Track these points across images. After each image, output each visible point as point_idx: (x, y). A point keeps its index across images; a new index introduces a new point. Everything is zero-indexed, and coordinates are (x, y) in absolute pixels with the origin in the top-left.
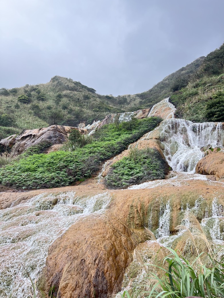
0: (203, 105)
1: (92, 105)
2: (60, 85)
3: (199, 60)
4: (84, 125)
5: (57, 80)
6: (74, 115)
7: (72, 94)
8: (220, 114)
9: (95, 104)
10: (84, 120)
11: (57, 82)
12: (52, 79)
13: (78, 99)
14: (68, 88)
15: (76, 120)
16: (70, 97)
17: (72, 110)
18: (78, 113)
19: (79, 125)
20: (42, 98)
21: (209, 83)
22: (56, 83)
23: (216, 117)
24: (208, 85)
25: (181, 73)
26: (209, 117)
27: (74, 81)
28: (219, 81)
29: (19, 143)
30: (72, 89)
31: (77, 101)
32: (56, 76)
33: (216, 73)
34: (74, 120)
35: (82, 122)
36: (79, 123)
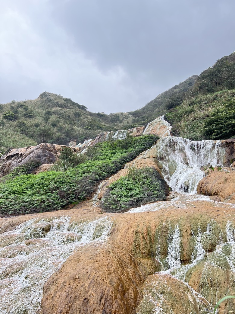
0: (200, 123)
1: (83, 123)
2: (49, 101)
3: (192, 79)
4: (74, 143)
5: (46, 96)
6: (64, 133)
7: (62, 111)
8: (219, 132)
9: (87, 122)
10: (75, 139)
11: (46, 98)
12: (41, 95)
13: (69, 116)
14: (57, 105)
15: (66, 139)
16: (60, 114)
17: (62, 128)
18: (68, 131)
19: (70, 143)
20: (30, 114)
21: (204, 101)
22: (45, 99)
23: (214, 135)
24: (204, 102)
25: (174, 91)
26: (207, 135)
27: (64, 97)
28: (215, 99)
29: (4, 163)
30: (62, 106)
31: (68, 119)
32: (45, 92)
33: (211, 91)
34: (64, 139)
35: (72, 141)
36: (70, 142)
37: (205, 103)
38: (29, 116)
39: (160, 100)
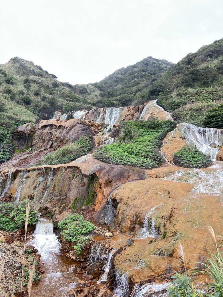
1: (62, 93)
2: (24, 68)
3: (148, 60)
4: (60, 113)
5: (18, 62)
6: (48, 102)
7: (41, 80)
9: (65, 93)
10: (59, 109)
11: (19, 64)
12: (11, 60)
13: (48, 86)
14: (33, 73)
15: (51, 108)
16: (39, 83)
17: (46, 97)
18: (53, 101)
19: (55, 113)
20: (11, 81)
22: (17, 65)
25: (134, 70)
30: (38, 75)
31: (47, 88)
32: (16, 57)
34: (49, 108)
35: (57, 111)
36: (55, 111)
37: (190, 96)
38: (11, 82)
39: (120, 76)
